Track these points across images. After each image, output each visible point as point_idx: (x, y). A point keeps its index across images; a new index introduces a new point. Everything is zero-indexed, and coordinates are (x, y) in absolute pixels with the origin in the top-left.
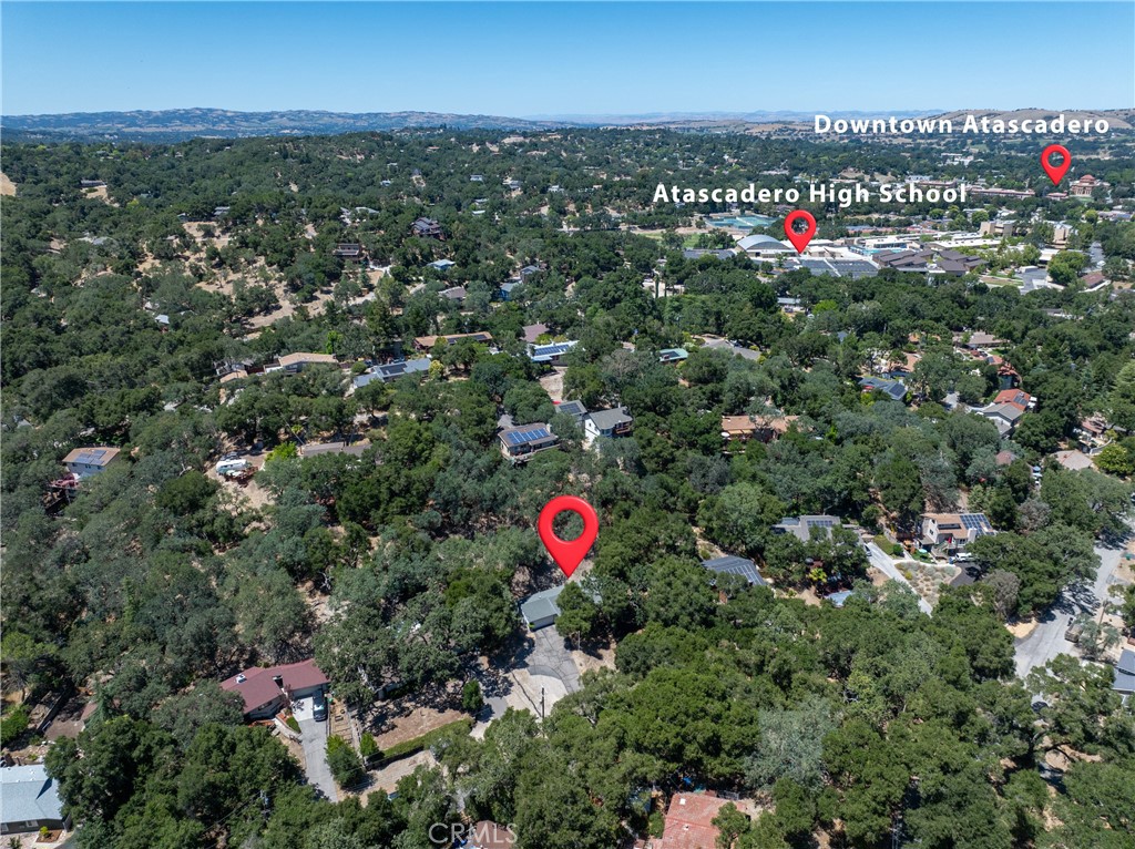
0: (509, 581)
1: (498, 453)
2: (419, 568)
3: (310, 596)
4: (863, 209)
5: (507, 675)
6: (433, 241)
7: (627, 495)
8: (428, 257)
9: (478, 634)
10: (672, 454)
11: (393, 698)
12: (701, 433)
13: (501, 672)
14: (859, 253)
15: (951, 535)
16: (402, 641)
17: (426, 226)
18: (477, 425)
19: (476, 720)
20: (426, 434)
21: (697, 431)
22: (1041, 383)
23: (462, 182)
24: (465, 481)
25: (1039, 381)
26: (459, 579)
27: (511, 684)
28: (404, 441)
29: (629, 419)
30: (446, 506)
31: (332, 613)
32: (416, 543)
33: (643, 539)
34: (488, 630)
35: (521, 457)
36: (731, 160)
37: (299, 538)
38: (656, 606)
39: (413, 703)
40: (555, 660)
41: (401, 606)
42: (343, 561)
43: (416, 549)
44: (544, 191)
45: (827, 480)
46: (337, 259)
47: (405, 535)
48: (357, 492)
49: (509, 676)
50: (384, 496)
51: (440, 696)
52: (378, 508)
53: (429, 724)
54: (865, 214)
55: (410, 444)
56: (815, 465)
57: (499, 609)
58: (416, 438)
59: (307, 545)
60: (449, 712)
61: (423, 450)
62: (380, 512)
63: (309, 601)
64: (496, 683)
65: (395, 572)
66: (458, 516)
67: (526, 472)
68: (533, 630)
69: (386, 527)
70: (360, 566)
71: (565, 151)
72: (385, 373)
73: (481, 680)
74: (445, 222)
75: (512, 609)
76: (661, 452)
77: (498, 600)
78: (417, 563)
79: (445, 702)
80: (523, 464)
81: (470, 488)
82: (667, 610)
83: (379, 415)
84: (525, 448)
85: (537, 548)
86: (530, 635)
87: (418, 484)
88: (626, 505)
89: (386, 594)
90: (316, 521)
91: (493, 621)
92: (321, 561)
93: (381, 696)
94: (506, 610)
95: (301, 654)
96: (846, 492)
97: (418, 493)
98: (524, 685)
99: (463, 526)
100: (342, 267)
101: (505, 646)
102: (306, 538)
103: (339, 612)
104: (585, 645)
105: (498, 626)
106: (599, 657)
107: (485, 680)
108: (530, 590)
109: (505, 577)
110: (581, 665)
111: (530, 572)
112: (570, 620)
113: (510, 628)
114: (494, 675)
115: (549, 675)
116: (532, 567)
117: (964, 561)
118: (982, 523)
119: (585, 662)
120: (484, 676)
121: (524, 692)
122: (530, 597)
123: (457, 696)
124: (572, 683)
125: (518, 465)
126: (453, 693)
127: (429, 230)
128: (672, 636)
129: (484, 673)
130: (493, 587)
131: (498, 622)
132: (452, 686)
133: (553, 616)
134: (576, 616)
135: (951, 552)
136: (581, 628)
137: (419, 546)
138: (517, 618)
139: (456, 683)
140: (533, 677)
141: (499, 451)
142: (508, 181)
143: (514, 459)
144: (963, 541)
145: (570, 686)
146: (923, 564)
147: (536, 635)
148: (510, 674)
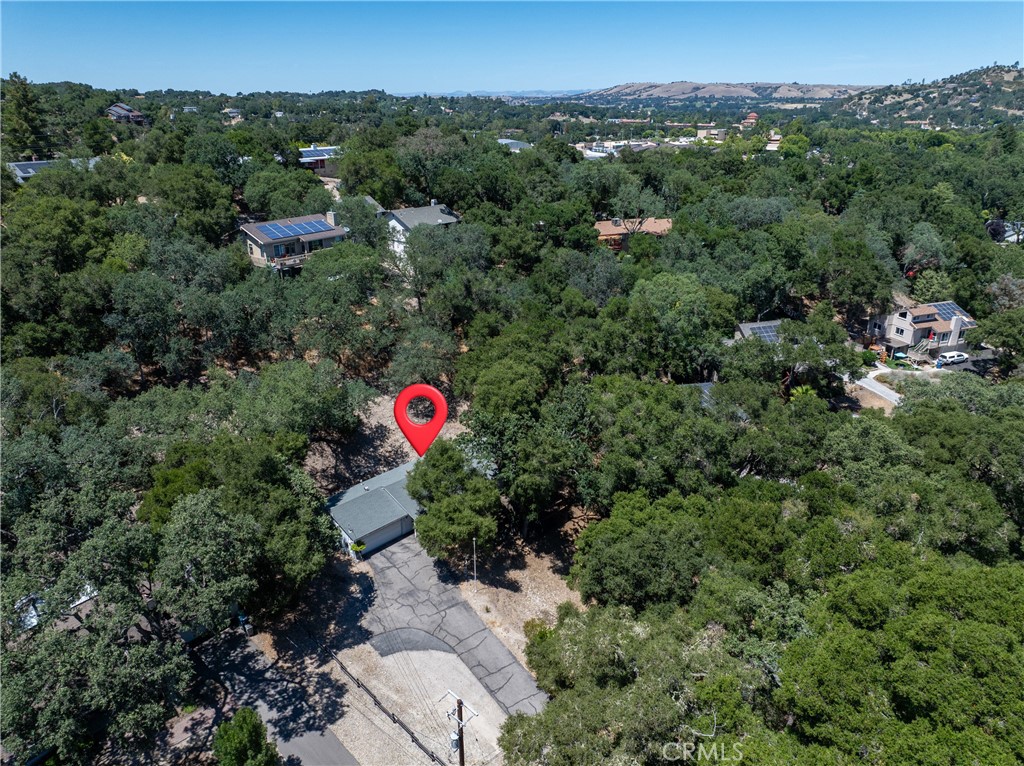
1: (244, 256)
4: (586, 132)
5: (325, 668)
7: (487, 304)
9: (240, 581)
13: (311, 665)
14: (602, 152)
15: (930, 330)
17: (123, 113)
18: (198, 208)
21: (562, 222)
27: (341, 690)
28: (41, 228)
29: (453, 219)
32: (70, 404)
34: (265, 567)
35: (290, 261)
36: (448, 111)
38: (627, 459)
40: (426, 610)
43: (69, 417)
44: (267, 116)
45: (759, 272)
49: (332, 668)
54: (588, 135)
55: (57, 232)
57: (288, 514)
58: (70, 223)
61: (88, 247)
64: (301, 694)
66: (172, 355)
68: (365, 556)
73: (263, 696)
75: (317, 512)
77: (279, 493)
80: (294, 272)
82: (646, 465)
84: (292, 247)
85: (344, 398)
86: (359, 567)
91: (275, 545)
94: (305, 514)
97: (75, 312)
98: (372, 684)
101: (306, 600)
104: (480, 568)
105: (290, 554)
106: (514, 587)
107: (272, 692)
108: (341, 483)
109: (289, 449)
110: (488, 611)
111: (334, 451)
112: (451, 519)
113: (318, 557)
114: (293, 675)
115: (425, 648)
116: (338, 443)
117: (953, 363)
118: (957, 313)
119: (492, 602)
120: (268, 681)
121: (377, 703)
122: (342, 493)
123: (203, 756)
124: (481, 655)
125: (285, 272)
126: (189, 750)
127: (128, 117)
128: (681, 512)
129: (268, 675)
130: (262, 464)
131: (290, 546)
132: (186, 730)
133: (402, 520)
134: (461, 508)
135: (933, 353)
136: (477, 529)
137: (79, 408)
138: (329, 532)
139: (196, 715)
140: (389, 660)
141: (245, 253)
142: (227, 110)
143: (276, 265)
144: (945, 336)
145: (479, 665)
146: (909, 372)
147: (372, 565)
148: (333, 664)
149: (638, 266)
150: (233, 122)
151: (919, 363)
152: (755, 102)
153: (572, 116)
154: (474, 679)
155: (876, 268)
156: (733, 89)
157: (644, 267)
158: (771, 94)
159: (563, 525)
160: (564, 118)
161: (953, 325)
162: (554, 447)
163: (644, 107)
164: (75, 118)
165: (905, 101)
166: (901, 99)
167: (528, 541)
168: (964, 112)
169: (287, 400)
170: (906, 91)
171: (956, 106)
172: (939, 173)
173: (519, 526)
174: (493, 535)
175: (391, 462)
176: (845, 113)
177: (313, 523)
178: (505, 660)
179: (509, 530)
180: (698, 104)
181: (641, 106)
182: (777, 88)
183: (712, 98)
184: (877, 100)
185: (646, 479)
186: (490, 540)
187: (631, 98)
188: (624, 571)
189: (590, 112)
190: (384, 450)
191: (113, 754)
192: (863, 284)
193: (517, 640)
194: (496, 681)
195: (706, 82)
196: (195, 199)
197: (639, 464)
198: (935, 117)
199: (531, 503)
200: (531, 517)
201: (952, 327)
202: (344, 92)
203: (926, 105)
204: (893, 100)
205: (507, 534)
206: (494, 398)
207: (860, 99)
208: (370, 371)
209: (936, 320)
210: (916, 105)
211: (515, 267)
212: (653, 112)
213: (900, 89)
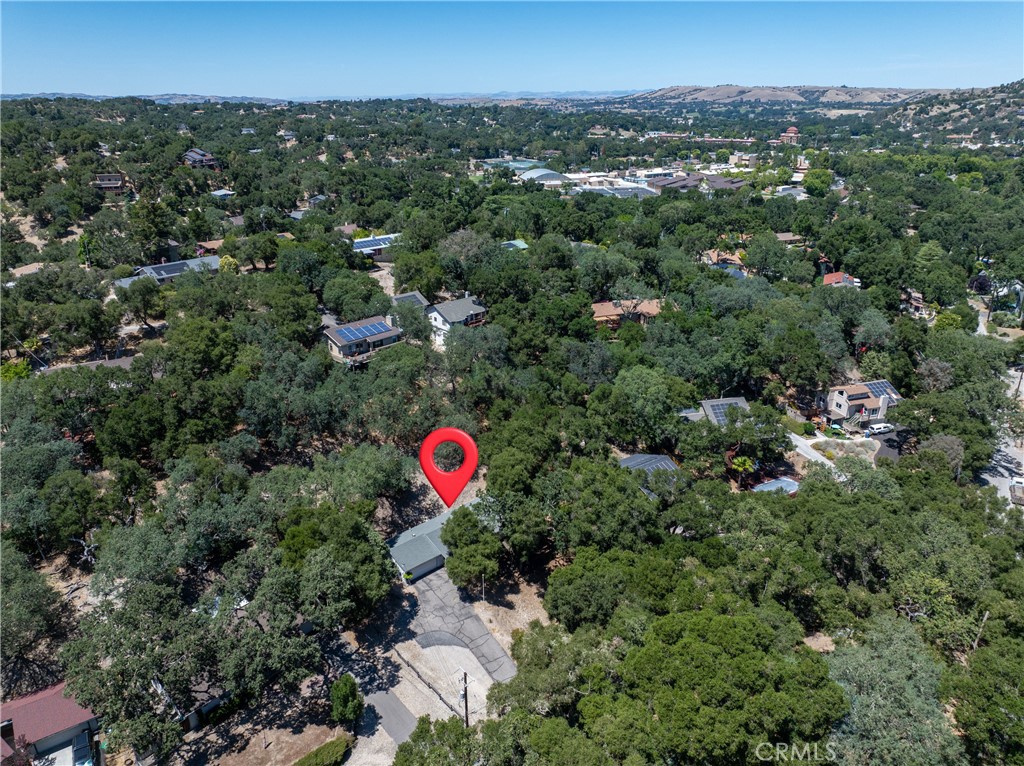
0: (371, 515)
1: (327, 354)
2: (233, 514)
3: (63, 578)
4: (622, 153)
5: (387, 654)
6: (208, 171)
7: (502, 393)
8: (204, 187)
9: (347, 603)
10: (543, 342)
11: (216, 723)
12: (572, 317)
13: (379, 652)
14: (634, 182)
15: (863, 405)
16: (221, 631)
17: (198, 157)
18: (294, 320)
19: (355, 735)
20: (223, 335)
21: (567, 315)
22: (862, 263)
23: (234, 135)
24: (288, 391)
25: (859, 263)
26: (297, 522)
27: (397, 668)
28: (191, 344)
29: (481, 309)
30: (263, 428)
31: (97, 601)
32: (226, 480)
33: (539, 442)
34: (354, 593)
35: (359, 358)
36: (491, 122)
37: (33, 491)
38: (585, 525)
39: (249, 726)
40: (452, 620)
41: (212, 576)
42: (112, 519)
43: (225, 488)
44: (320, 139)
45: (721, 359)
46: (95, 190)
47: (207, 470)
48: (128, 417)
49: (392, 654)
50: (171, 418)
51: (291, 705)
52: (162, 437)
53: (280, 757)
54: (624, 156)
55: (202, 347)
56: (704, 343)
57: (368, 559)
58: (210, 339)
59: (49, 499)
60: (311, 731)
61: (222, 356)
62: (166, 443)
63: (60, 586)
64: (373, 669)
65: (197, 525)
66: (283, 438)
67: (369, 375)
68: (412, 582)
69: (177, 461)
70: (140, 522)
71: (334, 114)
72: (159, 274)
73: (351, 669)
74: (220, 153)
75: (384, 557)
76: (531, 340)
77: (363, 546)
78: (230, 508)
79: (301, 714)
80: (363, 367)
81: (296, 399)
82: (599, 529)
83: (156, 324)
84: (362, 346)
85: (399, 470)
86: (408, 589)
87: (219, 398)
88: (505, 404)
89: (185, 559)
90: (63, 462)
91: (360, 578)
92: (75, 523)
93: (193, 723)
94: (377, 559)
95: (51, 673)
96: (746, 369)
97: (221, 412)
98: (416, 665)
99: (289, 454)
100: (102, 199)
102: (47, 490)
103: (110, 598)
104: (488, 593)
105: (369, 585)
106: (510, 606)
107: (357, 667)
108: (396, 528)
109: (365, 513)
110: (491, 622)
111: (391, 504)
112: (468, 561)
113: (385, 587)
114: (369, 658)
115: (449, 644)
116: (394, 498)
117: (880, 433)
118: (889, 390)
119: (494, 616)
120: (354, 661)
121: (419, 676)
122: (397, 537)
123: (319, 702)
124: (485, 650)
125: (356, 368)
126: (311, 698)
127: (202, 161)
128: (617, 562)
129: (353, 657)
130: (352, 528)
131: (369, 579)
132: (308, 687)
133: (437, 557)
134: (475, 554)
135: (864, 425)
136: (485, 569)
137: (231, 484)
138: (391, 569)
139: (313, 679)
140: (427, 651)
141: (328, 353)
142: (282, 133)
143: (349, 361)
144: (875, 411)
145: (483, 656)
146: (840, 441)
147: (417, 588)
148: (392, 652)
149: (628, 349)
150: (289, 145)
151: (851, 433)
152: (801, 107)
153: (612, 129)
154: (479, 664)
155: (818, 356)
156: (779, 93)
157: (632, 350)
158: (818, 98)
159: (548, 563)
160: (605, 131)
161: (881, 402)
162: (536, 516)
163: (687, 112)
164: (158, 166)
165: (951, 112)
166: (947, 110)
167: (523, 574)
168: (1010, 125)
169: (363, 478)
170: (954, 101)
171: (1003, 119)
172: (939, 224)
173: (517, 563)
174: (495, 573)
175: (431, 513)
176: (889, 125)
177: (382, 565)
178: (500, 654)
179: (510, 565)
180: (743, 110)
181: (684, 111)
182: (824, 92)
183: (758, 101)
184: (923, 111)
185: (598, 538)
186: (493, 576)
187: (676, 101)
188: (568, 603)
189: (629, 125)
190: (426, 503)
191: (268, 698)
192: (806, 371)
193: (507, 640)
194: (492, 666)
195: (751, 86)
196: (292, 313)
197: (594, 528)
198: (980, 130)
199: (523, 550)
200: (523, 559)
201: (880, 404)
202: (390, 100)
203: (972, 117)
204: (939, 111)
205: (508, 569)
206: (500, 479)
207: (905, 110)
208: (416, 442)
209: (869, 397)
210: (962, 117)
211: (528, 355)
212: (696, 119)
213: (948, 97)
